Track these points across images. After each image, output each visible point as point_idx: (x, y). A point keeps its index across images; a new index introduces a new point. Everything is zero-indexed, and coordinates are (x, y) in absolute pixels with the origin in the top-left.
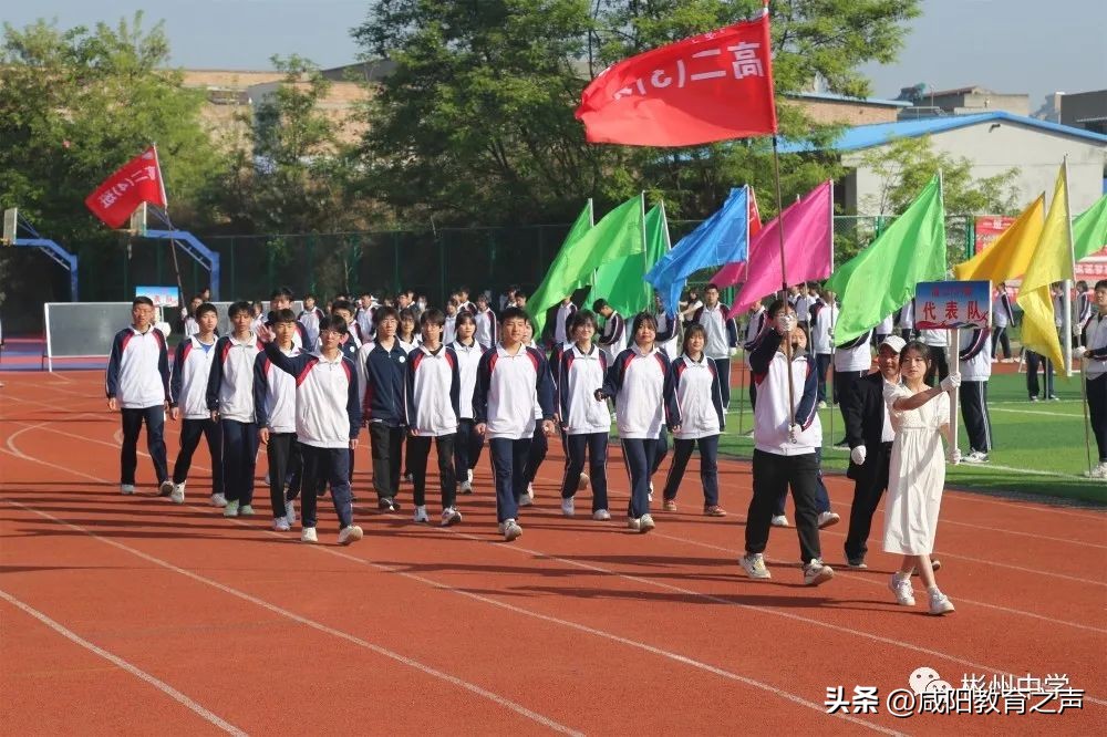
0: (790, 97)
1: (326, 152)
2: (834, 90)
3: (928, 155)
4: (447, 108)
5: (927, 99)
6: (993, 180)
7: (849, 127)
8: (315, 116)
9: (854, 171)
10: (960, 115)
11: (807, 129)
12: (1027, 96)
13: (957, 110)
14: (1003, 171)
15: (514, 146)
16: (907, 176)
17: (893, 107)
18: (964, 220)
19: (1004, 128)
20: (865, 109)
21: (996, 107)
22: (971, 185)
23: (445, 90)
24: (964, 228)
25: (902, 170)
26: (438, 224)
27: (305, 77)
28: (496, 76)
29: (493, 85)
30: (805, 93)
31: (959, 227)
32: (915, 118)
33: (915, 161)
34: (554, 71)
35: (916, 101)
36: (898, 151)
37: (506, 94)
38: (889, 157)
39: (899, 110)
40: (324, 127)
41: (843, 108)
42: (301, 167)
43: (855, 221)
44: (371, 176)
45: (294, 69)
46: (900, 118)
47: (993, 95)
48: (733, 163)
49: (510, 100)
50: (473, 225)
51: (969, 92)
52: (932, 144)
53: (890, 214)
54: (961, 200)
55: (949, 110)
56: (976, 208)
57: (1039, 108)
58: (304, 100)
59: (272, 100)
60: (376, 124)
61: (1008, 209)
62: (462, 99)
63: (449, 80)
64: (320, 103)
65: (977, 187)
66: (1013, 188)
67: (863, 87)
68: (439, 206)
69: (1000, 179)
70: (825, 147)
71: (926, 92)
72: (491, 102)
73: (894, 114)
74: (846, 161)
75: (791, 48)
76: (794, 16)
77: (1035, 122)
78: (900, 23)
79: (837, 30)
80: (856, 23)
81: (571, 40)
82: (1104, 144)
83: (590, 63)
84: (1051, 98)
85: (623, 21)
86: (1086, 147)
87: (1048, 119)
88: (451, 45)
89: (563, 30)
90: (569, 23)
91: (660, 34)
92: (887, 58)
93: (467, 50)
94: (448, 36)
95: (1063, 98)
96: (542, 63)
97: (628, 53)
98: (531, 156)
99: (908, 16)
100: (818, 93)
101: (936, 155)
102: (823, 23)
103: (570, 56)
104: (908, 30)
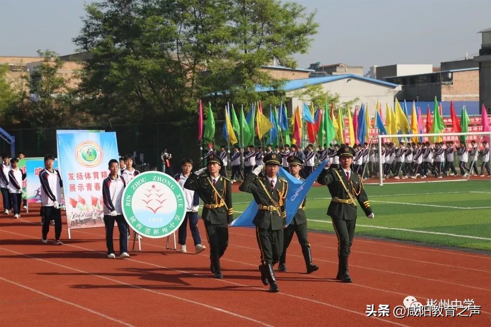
0: (263, 68)
1: (63, 92)
2: (281, 65)
3: (322, 92)
4: (115, 72)
5: (321, 69)
6: (348, 103)
8: (57, 76)
9: (291, 99)
10: (335, 75)
11: (270, 81)
12: (362, 67)
13: (334, 73)
14: (352, 99)
15: (145, 89)
16: (313, 101)
17: (307, 72)
19: (353, 81)
20: (294, 72)
21: (349, 72)
22: (339, 105)
23: (115, 65)
25: (311, 98)
26: (112, 123)
27: (53, 59)
28: (137, 59)
29: (136, 63)
30: (270, 66)
32: (316, 77)
33: (317, 95)
34: (162, 56)
35: (317, 70)
36: (309, 91)
37: (141, 66)
38: (305, 93)
39: (309, 73)
40: (61, 81)
41: (286, 72)
42: (51, 98)
44: (83, 102)
45: (48, 56)
46: (310, 77)
47: (348, 67)
48: (239, 96)
49: (143, 69)
50: (128, 123)
51: (338, 65)
52: (323, 88)
55: (330, 74)
57: (367, 72)
58: (52, 69)
59: (38, 70)
60: (84, 80)
62: (122, 69)
63: (116, 60)
64: (59, 71)
65: (342, 106)
67: (294, 64)
68: (112, 116)
69: (351, 102)
70: (279, 89)
71: (320, 65)
72: (135, 70)
73: (307, 75)
74: (288, 95)
75: (263, 47)
76: (264, 33)
77: (365, 78)
78: (308, 37)
79: (282, 39)
80: (291, 37)
81: (169, 43)
82: (394, 87)
83: (178, 53)
84: (372, 68)
85: (192, 35)
86: (386, 89)
87: (370, 77)
88: (117, 46)
89: (166, 39)
90: (168, 37)
91: (207, 41)
92: (303, 52)
93: (124, 48)
94: (115, 41)
95: (377, 68)
96: (157, 53)
97: (194, 49)
98: (153, 93)
99: (312, 34)
100: (275, 66)
101: (325, 92)
102: (276, 37)
103: (169, 50)
104: (312, 40)
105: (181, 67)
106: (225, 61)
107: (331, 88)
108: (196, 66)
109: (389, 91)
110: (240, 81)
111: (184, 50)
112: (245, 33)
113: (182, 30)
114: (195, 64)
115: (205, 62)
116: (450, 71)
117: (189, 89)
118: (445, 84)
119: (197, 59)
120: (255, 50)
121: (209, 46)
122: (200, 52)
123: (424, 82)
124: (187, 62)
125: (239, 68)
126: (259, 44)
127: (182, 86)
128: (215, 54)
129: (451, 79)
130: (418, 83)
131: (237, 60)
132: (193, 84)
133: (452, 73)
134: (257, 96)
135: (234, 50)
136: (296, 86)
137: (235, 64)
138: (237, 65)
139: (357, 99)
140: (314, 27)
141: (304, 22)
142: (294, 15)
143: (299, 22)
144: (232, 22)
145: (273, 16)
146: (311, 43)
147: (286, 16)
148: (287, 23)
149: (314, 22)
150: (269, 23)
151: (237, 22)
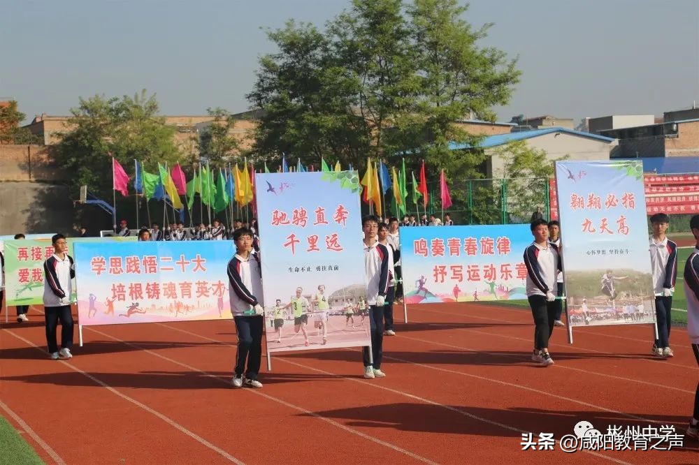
0: (458, 122)
1: (235, 154)
2: (479, 118)
3: (526, 149)
4: (292, 131)
5: (525, 122)
6: (556, 160)
7: (487, 136)
8: (229, 137)
9: (490, 157)
10: (541, 129)
11: (467, 137)
12: (572, 120)
13: (539, 127)
14: (561, 156)
15: (325, 149)
16: (516, 159)
17: (509, 126)
18: (544, 180)
19: (562, 135)
20: (495, 127)
21: (559, 125)
22: (546, 163)
23: (291, 122)
24: (544, 184)
25: (513, 156)
27: (224, 118)
28: (316, 115)
29: (315, 120)
30: (465, 120)
31: (541, 183)
32: (519, 131)
33: (520, 152)
34: (344, 112)
35: (519, 123)
36: (511, 147)
37: (321, 124)
38: (506, 150)
39: (512, 127)
40: (233, 142)
41: (484, 127)
42: (223, 162)
43: (492, 181)
45: (218, 115)
46: (512, 131)
47: (557, 119)
48: (430, 155)
49: (323, 127)
51: (544, 118)
52: (527, 144)
53: (508, 177)
54: (542, 170)
55: (535, 127)
56: (549, 174)
57: (578, 125)
58: (223, 129)
59: (208, 130)
60: (258, 140)
62: (299, 127)
63: (292, 118)
64: (231, 131)
65: (549, 164)
67: (493, 117)
70: (476, 146)
71: (524, 118)
72: (314, 128)
73: (510, 128)
74: (487, 153)
75: (458, 99)
76: (459, 83)
77: (577, 132)
78: (509, 86)
79: (480, 90)
80: (489, 86)
81: (351, 97)
82: (610, 142)
83: (361, 108)
84: (584, 121)
85: (377, 87)
86: (601, 144)
87: (582, 131)
88: (294, 101)
89: (348, 93)
90: (350, 89)
91: (394, 93)
92: (504, 103)
93: (301, 103)
94: (292, 97)
95: (590, 120)
96: (338, 109)
97: (379, 103)
98: (334, 153)
99: (514, 83)
100: (471, 120)
101: (529, 149)
102: (473, 87)
103: (352, 105)
104: (514, 90)
105: (365, 124)
106: (414, 115)
107: (537, 143)
108: (383, 122)
109: (604, 147)
110: (431, 137)
111: (368, 105)
112: (437, 84)
113: (366, 82)
114: (380, 120)
115: (391, 117)
116: (675, 122)
117: (375, 149)
118: (668, 137)
119: (383, 114)
120: (449, 102)
121: (396, 99)
122: (386, 106)
123: (645, 135)
124: (372, 118)
125: (430, 124)
126: (453, 95)
127: (366, 145)
128: (403, 107)
129: (676, 132)
130: (638, 136)
131: (428, 114)
132: (378, 142)
133: (677, 124)
134: (451, 155)
135: (425, 103)
136: (497, 142)
137: (426, 118)
138: (428, 119)
139: (567, 156)
140: (516, 74)
141: (505, 70)
142: (493, 62)
143: (498, 70)
144: (422, 71)
145: (468, 64)
146: (513, 94)
147: (484, 64)
148: (485, 71)
149: (515, 70)
150: (464, 72)
151: (428, 71)
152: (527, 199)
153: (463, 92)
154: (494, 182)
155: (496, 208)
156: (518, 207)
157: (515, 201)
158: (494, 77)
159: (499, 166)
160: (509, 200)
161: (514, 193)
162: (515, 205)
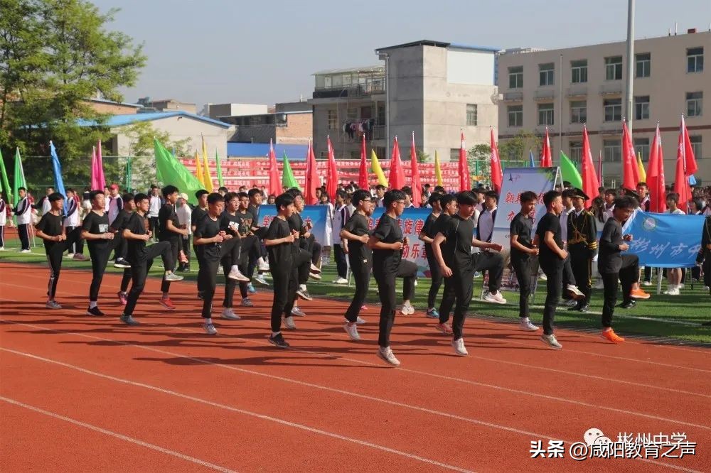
0: (85, 100)
2: (106, 98)
3: (150, 129)
5: (150, 104)
6: (179, 142)
7: (114, 115)
9: (116, 136)
10: (166, 112)
11: (94, 115)
12: (195, 105)
13: (164, 110)
14: (184, 138)
16: (141, 139)
17: (135, 107)
19: (184, 119)
20: (122, 108)
21: (181, 109)
22: (170, 144)
25: (139, 136)
30: (92, 99)
32: (144, 112)
33: (145, 132)
35: (146, 105)
36: (137, 128)
38: (133, 130)
39: (138, 109)
41: (111, 106)
43: (117, 159)
46: (138, 112)
47: (181, 104)
48: (58, 130)
51: (169, 102)
52: (152, 125)
53: (133, 156)
55: (161, 110)
61: (186, 155)
65: (172, 145)
66: (189, 146)
67: (120, 97)
69: (183, 142)
70: (103, 124)
71: (150, 101)
73: (134, 111)
74: (113, 131)
75: (85, 78)
76: (86, 63)
77: (198, 116)
78: (136, 70)
79: (107, 71)
80: (116, 68)
82: (228, 127)
84: (206, 106)
86: (219, 129)
87: (204, 116)
91: (21, 68)
92: (130, 85)
95: (211, 106)
97: (5, 76)
99: (140, 66)
100: (98, 99)
101: (154, 130)
102: (102, 68)
104: (140, 73)
106: (41, 91)
107: (161, 125)
108: (8, 95)
109: (222, 131)
110: (59, 114)
112: (64, 61)
114: (5, 93)
115: (17, 91)
116: (286, 113)
118: (279, 126)
119: (8, 87)
120: (76, 81)
121: (23, 74)
122: (11, 80)
123: (260, 123)
125: (57, 100)
126: (81, 74)
128: (29, 82)
129: (286, 121)
130: (253, 123)
131: (55, 90)
132: (3, 115)
133: (287, 114)
134: (79, 131)
135: (53, 80)
136: (124, 122)
137: (53, 95)
138: (56, 95)
139: (189, 139)
140: (142, 59)
141: (131, 54)
142: (120, 45)
143: (125, 54)
144: (49, 48)
145: (96, 45)
146: (138, 77)
147: (112, 47)
148: (111, 53)
149: (141, 55)
150: (91, 53)
151: (55, 49)
152: (150, 177)
153: (91, 71)
154: (120, 159)
155: (121, 184)
156: (142, 184)
157: (140, 178)
158: (121, 60)
159: (125, 145)
160: (134, 177)
161: (138, 171)
162: (140, 181)
